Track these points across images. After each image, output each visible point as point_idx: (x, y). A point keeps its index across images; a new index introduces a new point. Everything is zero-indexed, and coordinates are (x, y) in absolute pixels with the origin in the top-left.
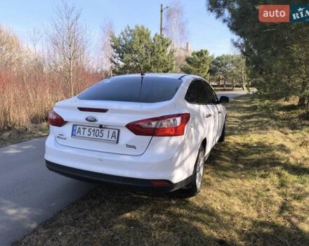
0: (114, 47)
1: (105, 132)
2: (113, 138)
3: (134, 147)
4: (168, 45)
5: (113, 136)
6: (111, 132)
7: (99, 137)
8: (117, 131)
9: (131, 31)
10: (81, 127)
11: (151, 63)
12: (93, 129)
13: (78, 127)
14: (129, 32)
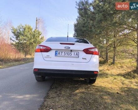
0: (13, 33)
1: (73, 53)
2: (77, 55)
3: (86, 59)
4: (40, 35)
5: (76, 55)
6: (75, 53)
7: (70, 55)
8: (78, 53)
9: (22, 27)
10: (60, 52)
11: (33, 42)
12: (66, 52)
13: (58, 52)
14: (21, 27)
